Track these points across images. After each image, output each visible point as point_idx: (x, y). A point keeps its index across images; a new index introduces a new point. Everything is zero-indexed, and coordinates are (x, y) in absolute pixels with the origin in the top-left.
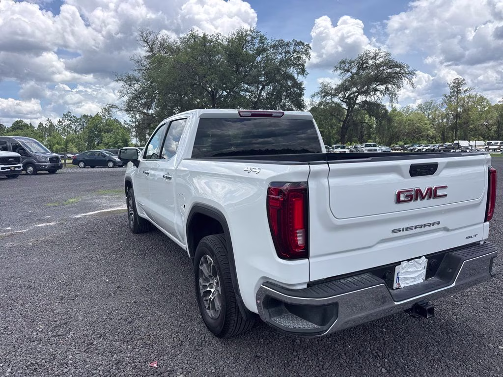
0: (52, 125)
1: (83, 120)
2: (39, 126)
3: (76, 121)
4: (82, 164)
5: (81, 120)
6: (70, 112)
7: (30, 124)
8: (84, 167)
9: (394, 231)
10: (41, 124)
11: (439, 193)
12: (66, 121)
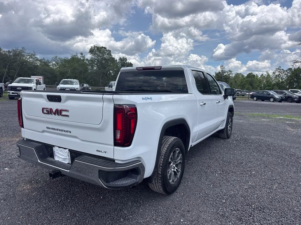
0: (268, 75)
1: (288, 71)
2: (261, 76)
3: (283, 72)
4: (255, 98)
5: (287, 72)
6: (280, 67)
7: (257, 75)
8: (256, 100)
9: (47, 128)
10: (262, 75)
11: (64, 113)
12: (277, 72)
